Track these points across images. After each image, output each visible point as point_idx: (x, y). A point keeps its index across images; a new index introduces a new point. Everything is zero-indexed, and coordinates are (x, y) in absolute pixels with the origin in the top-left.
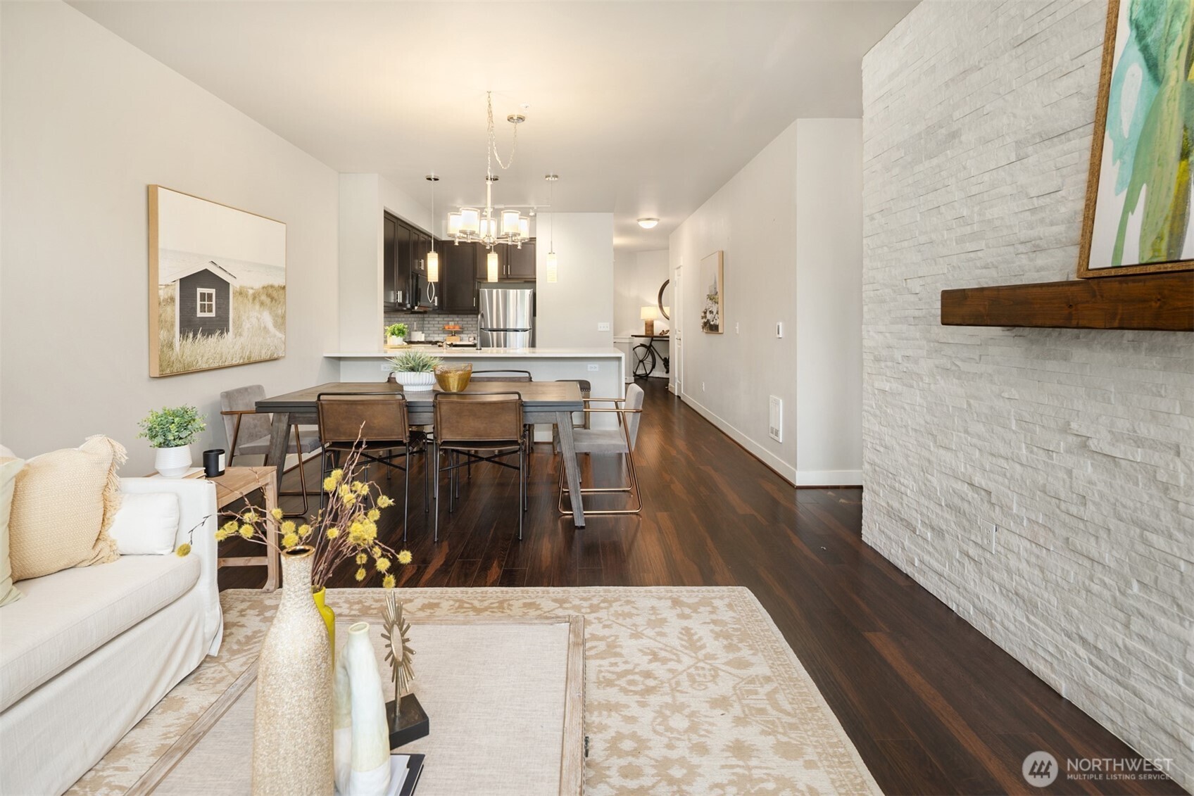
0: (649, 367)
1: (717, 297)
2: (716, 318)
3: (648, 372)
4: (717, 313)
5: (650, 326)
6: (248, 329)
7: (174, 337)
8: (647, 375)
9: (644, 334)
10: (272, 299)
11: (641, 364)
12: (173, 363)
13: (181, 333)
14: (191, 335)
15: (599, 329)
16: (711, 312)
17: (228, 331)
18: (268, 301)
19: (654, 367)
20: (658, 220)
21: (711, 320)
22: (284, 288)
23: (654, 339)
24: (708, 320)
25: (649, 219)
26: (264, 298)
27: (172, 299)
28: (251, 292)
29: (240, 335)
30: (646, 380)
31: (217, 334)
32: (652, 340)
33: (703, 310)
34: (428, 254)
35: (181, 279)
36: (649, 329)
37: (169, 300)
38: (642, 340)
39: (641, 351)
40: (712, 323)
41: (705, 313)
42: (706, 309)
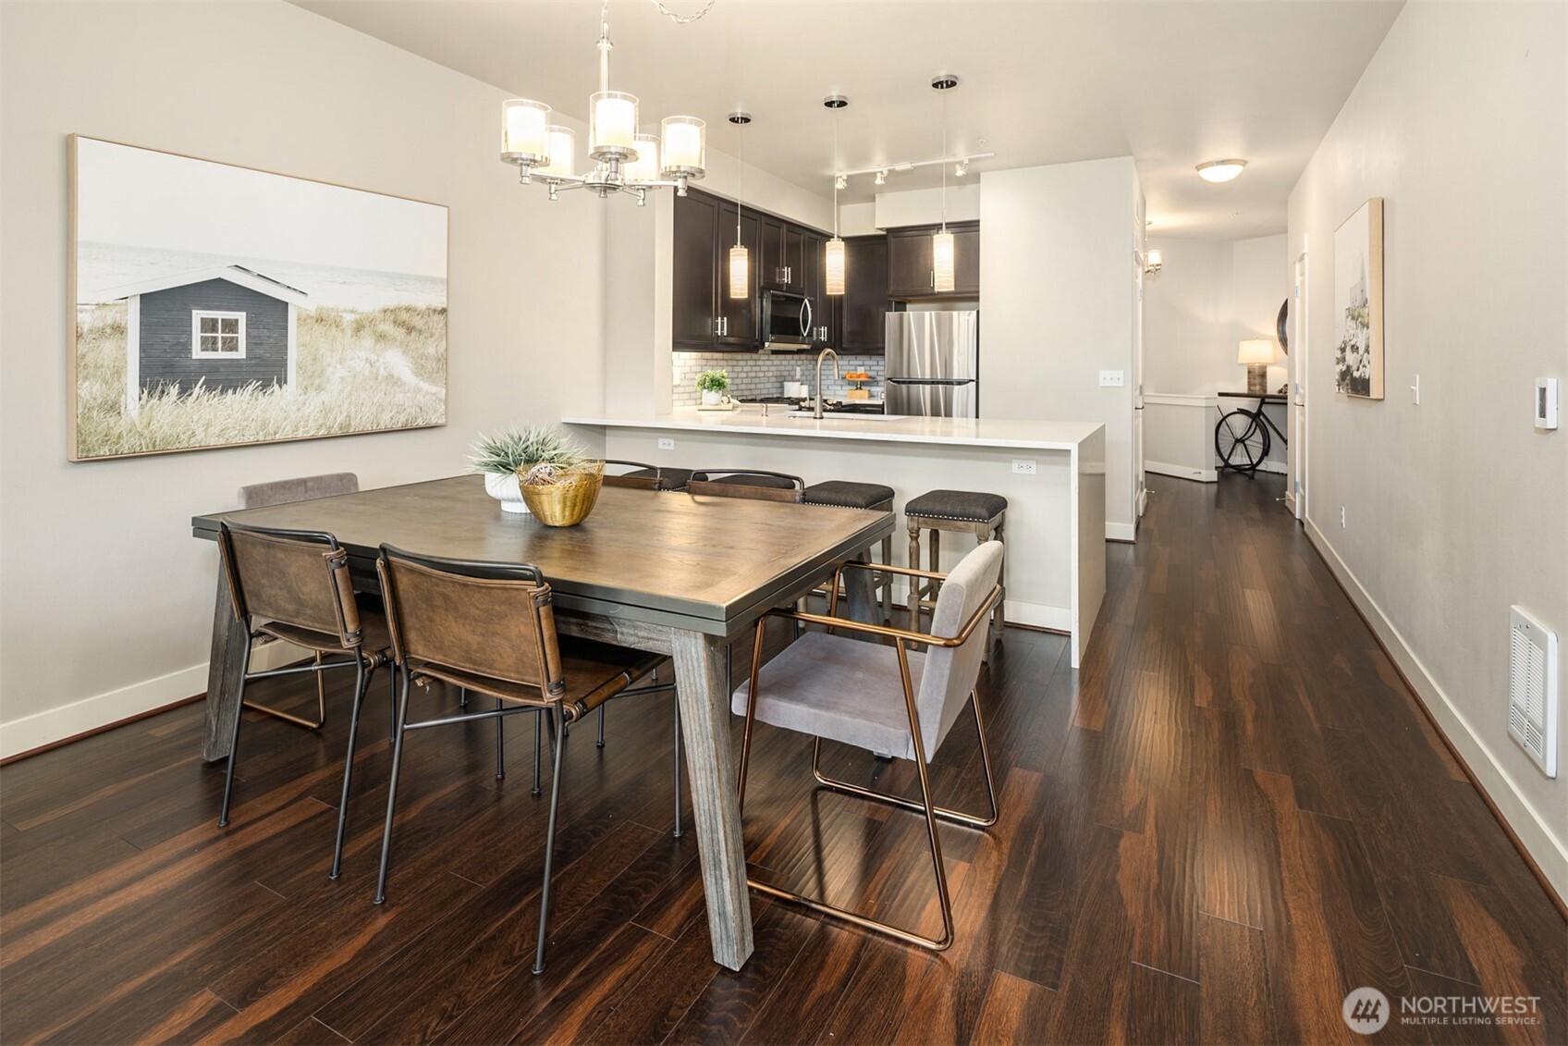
0: (1256, 453)
1: (1366, 310)
2: (1365, 362)
3: (1255, 463)
4: (1367, 351)
5: (1258, 375)
6: (342, 379)
7: (122, 392)
8: (1253, 467)
9: (1245, 390)
10: (410, 330)
11: (1240, 447)
12: (120, 436)
13: (142, 385)
14: (174, 390)
15: (1102, 383)
16: (1355, 349)
17: (282, 381)
18: (400, 333)
19: (1266, 452)
20: (1244, 163)
21: (1355, 368)
22: (444, 311)
23: (1267, 400)
24: (1348, 367)
25: (1223, 162)
26: (386, 327)
27: (119, 330)
28: (349, 318)
29: (319, 389)
30: (1252, 477)
31: (250, 388)
32: (1263, 403)
33: (1339, 343)
34: (731, 250)
35: (141, 295)
36: (1257, 381)
37: (108, 331)
38: (1245, 404)
39: (1239, 424)
40: (1356, 374)
41: (1343, 350)
42: (1345, 343)
